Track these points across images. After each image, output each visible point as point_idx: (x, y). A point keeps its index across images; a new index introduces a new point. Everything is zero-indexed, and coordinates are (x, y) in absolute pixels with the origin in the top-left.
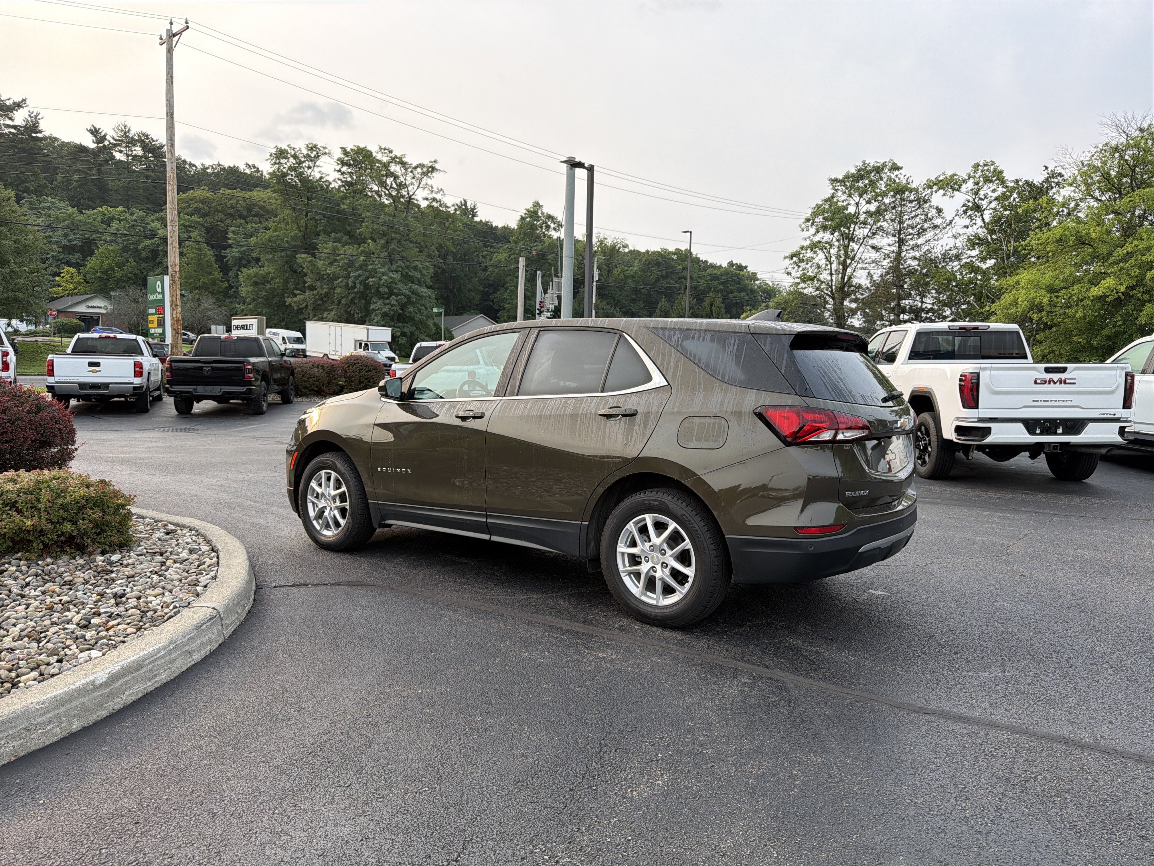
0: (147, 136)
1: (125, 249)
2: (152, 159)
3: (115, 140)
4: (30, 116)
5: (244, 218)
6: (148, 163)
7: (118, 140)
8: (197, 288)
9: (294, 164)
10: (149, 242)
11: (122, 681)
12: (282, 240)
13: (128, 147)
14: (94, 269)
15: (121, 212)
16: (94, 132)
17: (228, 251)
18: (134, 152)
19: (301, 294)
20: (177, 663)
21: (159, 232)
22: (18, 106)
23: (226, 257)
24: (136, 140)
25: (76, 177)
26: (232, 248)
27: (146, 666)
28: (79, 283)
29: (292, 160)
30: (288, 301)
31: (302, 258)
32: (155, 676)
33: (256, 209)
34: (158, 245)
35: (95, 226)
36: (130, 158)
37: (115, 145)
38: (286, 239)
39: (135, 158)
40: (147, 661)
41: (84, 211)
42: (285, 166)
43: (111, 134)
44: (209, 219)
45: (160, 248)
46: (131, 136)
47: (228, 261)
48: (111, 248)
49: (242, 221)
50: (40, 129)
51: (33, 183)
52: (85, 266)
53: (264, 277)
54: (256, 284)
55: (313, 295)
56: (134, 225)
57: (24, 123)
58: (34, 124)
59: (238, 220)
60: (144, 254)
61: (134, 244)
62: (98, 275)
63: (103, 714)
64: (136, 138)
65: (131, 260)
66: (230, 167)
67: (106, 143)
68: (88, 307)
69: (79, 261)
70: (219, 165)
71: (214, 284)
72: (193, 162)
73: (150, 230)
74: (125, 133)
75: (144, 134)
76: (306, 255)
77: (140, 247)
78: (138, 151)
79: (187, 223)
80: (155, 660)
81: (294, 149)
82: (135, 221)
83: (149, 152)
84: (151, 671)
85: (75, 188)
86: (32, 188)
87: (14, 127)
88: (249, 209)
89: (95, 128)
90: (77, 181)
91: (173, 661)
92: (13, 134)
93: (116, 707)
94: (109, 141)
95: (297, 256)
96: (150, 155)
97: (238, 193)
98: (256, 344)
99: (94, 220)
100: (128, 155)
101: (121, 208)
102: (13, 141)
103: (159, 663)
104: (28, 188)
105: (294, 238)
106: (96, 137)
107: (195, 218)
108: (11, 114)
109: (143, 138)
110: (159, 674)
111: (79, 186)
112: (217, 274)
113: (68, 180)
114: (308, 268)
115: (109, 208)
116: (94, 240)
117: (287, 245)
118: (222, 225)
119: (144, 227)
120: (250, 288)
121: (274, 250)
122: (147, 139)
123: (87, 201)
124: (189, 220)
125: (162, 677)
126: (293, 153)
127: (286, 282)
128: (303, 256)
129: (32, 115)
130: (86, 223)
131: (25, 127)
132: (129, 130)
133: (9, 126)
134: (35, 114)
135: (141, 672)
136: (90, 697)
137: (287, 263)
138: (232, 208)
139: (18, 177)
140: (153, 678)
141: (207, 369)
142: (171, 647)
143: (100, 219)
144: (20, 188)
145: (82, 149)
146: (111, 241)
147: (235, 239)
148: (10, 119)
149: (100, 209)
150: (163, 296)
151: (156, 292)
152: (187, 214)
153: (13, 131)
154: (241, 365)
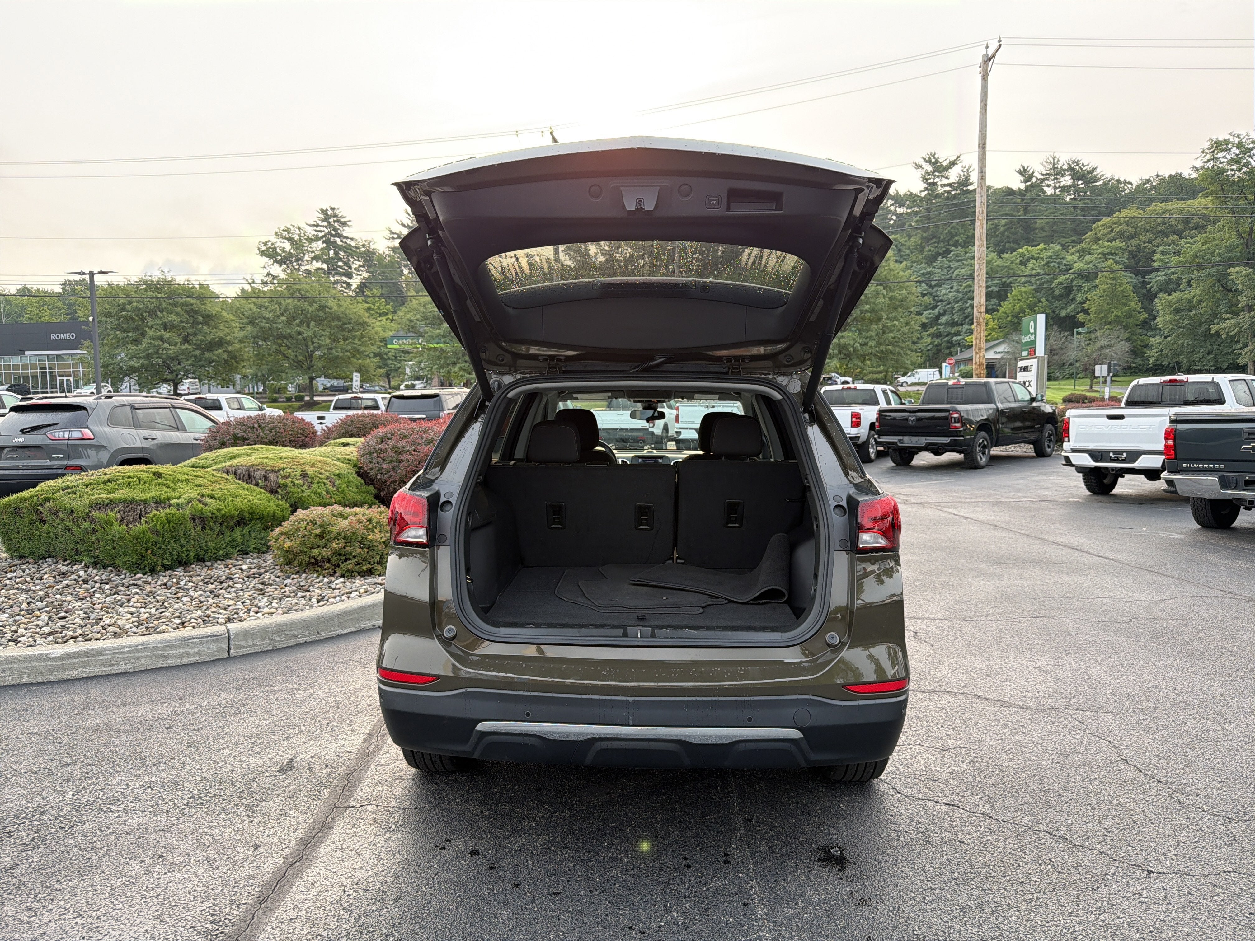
0: (1077, 163)
1: (1037, 290)
2: (1083, 186)
3: (1043, 175)
4: (963, 171)
5: (1179, 233)
6: (1077, 191)
7: (1047, 174)
8: (1110, 323)
9: (1237, 155)
10: (1062, 278)
11: (76, 660)
12: (1212, 254)
13: (1057, 179)
14: (1006, 313)
15: (1041, 250)
16: (1023, 172)
17: (1153, 275)
18: (1062, 184)
19: (1232, 318)
20: (143, 661)
21: (1075, 265)
22: (953, 163)
23: (1150, 283)
24: (1065, 170)
25: (1003, 222)
26: (1159, 271)
27: (104, 655)
28: (993, 329)
29: (1235, 151)
30: (1214, 328)
31: (1237, 273)
32: (114, 665)
33: (1196, 220)
34: (1072, 280)
35: (1013, 269)
36: (1058, 190)
37: (1043, 180)
38: (1217, 251)
39: (1064, 189)
40: (107, 652)
41: (1002, 256)
42: (1222, 160)
43: (1038, 169)
44: (1133, 242)
45: (1075, 283)
46: (1059, 167)
47: (1151, 287)
48: (1023, 289)
49: (1176, 237)
50: (971, 181)
51: (962, 236)
52: (998, 311)
53: (1190, 301)
54: (1177, 311)
55: (1250, 317)
56: (1048, 262)
57: (957, 180)
58: (966, 178)
59: (1171, 237)
60: (1057, 292)
61: (1048, 282)
62: (1009, 319)
63: (52, 678)
64: (1065, 167)
65: (1043, 300)
66: (1171, 176)
67: (1034, 180)
68: (996, 353)
69: (994, 306)
70: (1158, 176)
71: (1129, 315)
72: (1127, 180)
73: (1065, 265)
74: (1054, 164)
75: (1074, 162)
76: (1241, 268)
77: (1053, 285)
78: (1067, 180)
79: (1106, 251)
80: (116, 653)
81: (1238, 136)
82: (1051, 257)
83: (1078, 180)
84: (110, 660)
85: (1003, 233)
86: (961, 241)
87: (950, 185)
88: (1186, 222)
89: (1023, 167)
90: (1004, 226)
91: (139, 658)
92: (949, 192)
93: (65, 677)
94: (1036, 178)
95: (1228, 271)
96: (1080, 182)
97: (1174, 205)
98: (984, 389)
99: (1012, 263)
100: (1055, 188)
101: (1042, 246)
102: (947, 198)
103: (120, 656)
104: (957, 241)
105: (1230, 249)
106: (1024, 176)
107: (1117, 243)
108: (946, 174)
109: (1072, 166)
110: (118, 665)
111: (1005, 230)
112: (1134, 304)
113: (997, 225)
114: (1243, 283)
115: (1030, 248)
116: (1010, 283)
117: (1218, 259)
118: (1151, 245)
119: (1059, 263)
120: (1168, 318)
121: (1201, 268)
122: (1078, 165)
123: (1012, 245)
124: (1109, 247)
125: (120, 667)
126: (1236, 140)
127: (1217, 304)
128: (1237, 269)
129: (965, 170)
130: (1003, 267)
131: (958, 183)
132: (1058, 161)
133: (945, 185)
134: (967, 168)
135: (98, 658)
136: (42, 664)
137: (1219, 281)
138: (1164, 224)
139: (950, 232)
140: (110, 665)
141: (912, 419)
142: (139, 648)
143: (1018, 261)
144: (951, 243)
145: (1010, 192)
146: (1026, 282)
147: (1162, 260)
148: (947, 178)
149: (1020, 250)
150: (1035, 337)
151: (1029, 333)
152: (1108, 241)
153: (948, 188)
154: (947, 414)
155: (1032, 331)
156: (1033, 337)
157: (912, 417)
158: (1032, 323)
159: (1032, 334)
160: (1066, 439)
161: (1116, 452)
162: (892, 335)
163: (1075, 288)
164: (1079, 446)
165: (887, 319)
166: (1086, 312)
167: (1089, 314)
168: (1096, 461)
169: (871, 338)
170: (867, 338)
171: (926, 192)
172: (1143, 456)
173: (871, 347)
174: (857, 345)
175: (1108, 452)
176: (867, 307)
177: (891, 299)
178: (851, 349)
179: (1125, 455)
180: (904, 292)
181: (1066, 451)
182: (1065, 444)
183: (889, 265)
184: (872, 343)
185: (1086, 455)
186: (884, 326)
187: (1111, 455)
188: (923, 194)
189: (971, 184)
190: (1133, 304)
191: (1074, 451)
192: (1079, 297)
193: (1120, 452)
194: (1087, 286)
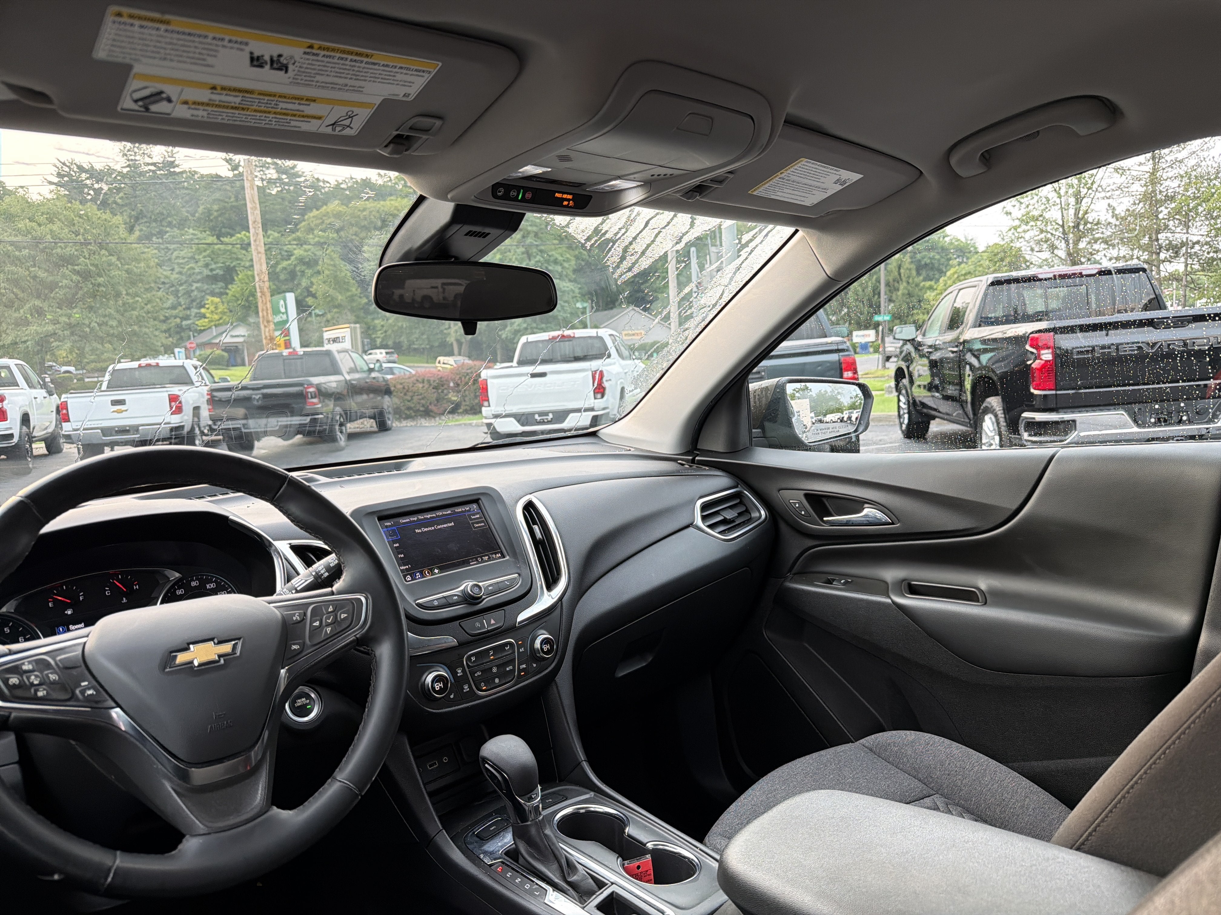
2: (286, 180)
4: (167, 150)
5: (378, 229)
8: (335, 307)
10: (285, 264)
13: (263, 170)
14: (235, 296)
16: (229, 159)
17: (363, 265)
18: (269, 176)
21: (295, 252)
23: (362, 271)
25: (216, 207)
26: (368, 261)
28: (223, 313)
33: (390, 219)
34: (295, 266)
35: (235, 253)
36: (265, 182)
39: (270, 181)
41: (222, 239)
44: (343, 234)
45: (298, 268)
47: (364, 275)
51: (175, 217)
52: (227, 294)
57: (162, 159)
58: (172, 158)
59: (372, 232)
60: (282, 277)
62: (240, 302)
66: (362, 179)
67: (241, 169)
68: (232, 336)
69: (222, 290)
70: (352, 178)
71: (351, 300)
72: (326, 179)
73: (286, 251)
77: (278, 270)
78: (272, 173)
79: (322, 240)
82: (271, 243)
83: (283, 173)
85: (216, 218)
86: (175, 222)
87: (154, 164)
89: (229, 155)
90: (217, 211)
92: (153, 171)
96: (285, 176)
97: (370, 204)
99: (233, 247)
100: (263, 179)
102: (153, 178)
104: (171, 223)
106: (230, 164)
107: (329, 234)
111: (220, 216)
113: (209, 210)
116: (234, 267)
118: (358, 238)
123: (228, 230)
124: (323, 237)
130: (225, 251)
131: (163, 162)
133: (148, 164)
134: (171, 148)
138: (365, 219)
139: (161, 213)
141: (257, 397)
143: (238, 246)
144: (164, 224)
145: (219, 178)
149: (239, 235)
150: (287, 316)
151: (280, 312)
152: (321, 230)
153: (153, 168)
154: (300, 388)
155: (283, 310)
156: (284, 317)
157: (256, 394)
158: (282, 302)
159: (283, 313)
160: (486, 403)
161: (541, 414)
162: (135, 313)
163: (299, 274)
164: (500, 410)
165: (127, 294)
166: (314, 296)
167: (316, 298)
168: (523, 425)
169: (110, 316)
170: (105, 316)
171: (128, 169)
172: (571, 415)
173: (111, 327)
174: (94, 324)
175: (533, 414)
176: (100, 280)
177: (128, 272)
178: (88, 330)
179: (551, 416)
180: (142, 265)
181: (486, 418)
182: (484, 409)
183: (118, 233)
184: (114, 323)
185: (512, 419)
186: (124, 304)
187: (537, 417)
188: (125, 170)
189: (177, 166)
190: (354, 289)
191: (496, 416)
192: (304, 283)
193: (546, 414)
194: (309, 272)
